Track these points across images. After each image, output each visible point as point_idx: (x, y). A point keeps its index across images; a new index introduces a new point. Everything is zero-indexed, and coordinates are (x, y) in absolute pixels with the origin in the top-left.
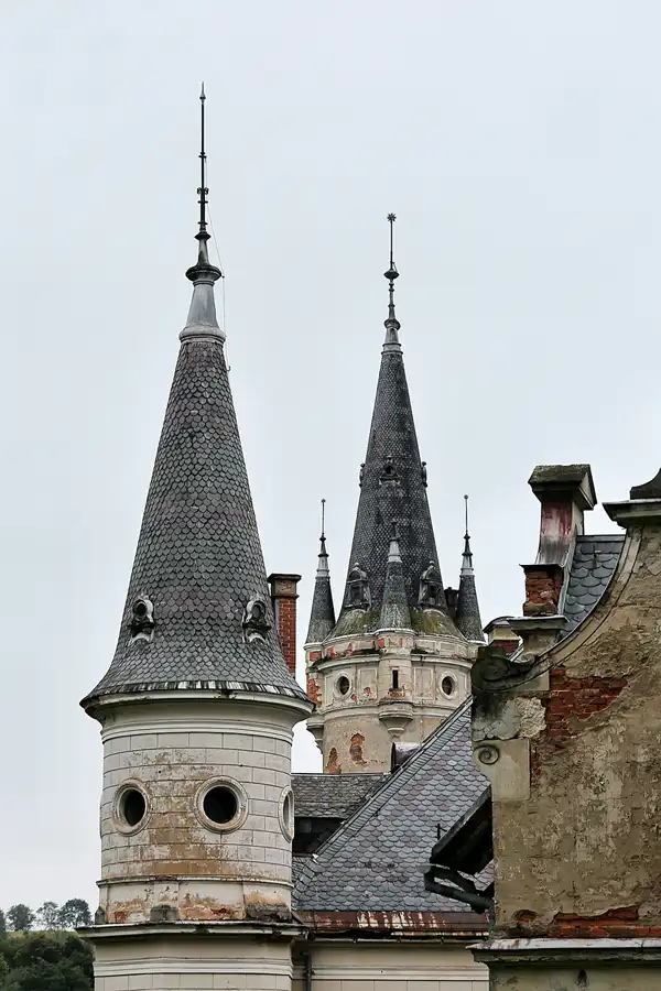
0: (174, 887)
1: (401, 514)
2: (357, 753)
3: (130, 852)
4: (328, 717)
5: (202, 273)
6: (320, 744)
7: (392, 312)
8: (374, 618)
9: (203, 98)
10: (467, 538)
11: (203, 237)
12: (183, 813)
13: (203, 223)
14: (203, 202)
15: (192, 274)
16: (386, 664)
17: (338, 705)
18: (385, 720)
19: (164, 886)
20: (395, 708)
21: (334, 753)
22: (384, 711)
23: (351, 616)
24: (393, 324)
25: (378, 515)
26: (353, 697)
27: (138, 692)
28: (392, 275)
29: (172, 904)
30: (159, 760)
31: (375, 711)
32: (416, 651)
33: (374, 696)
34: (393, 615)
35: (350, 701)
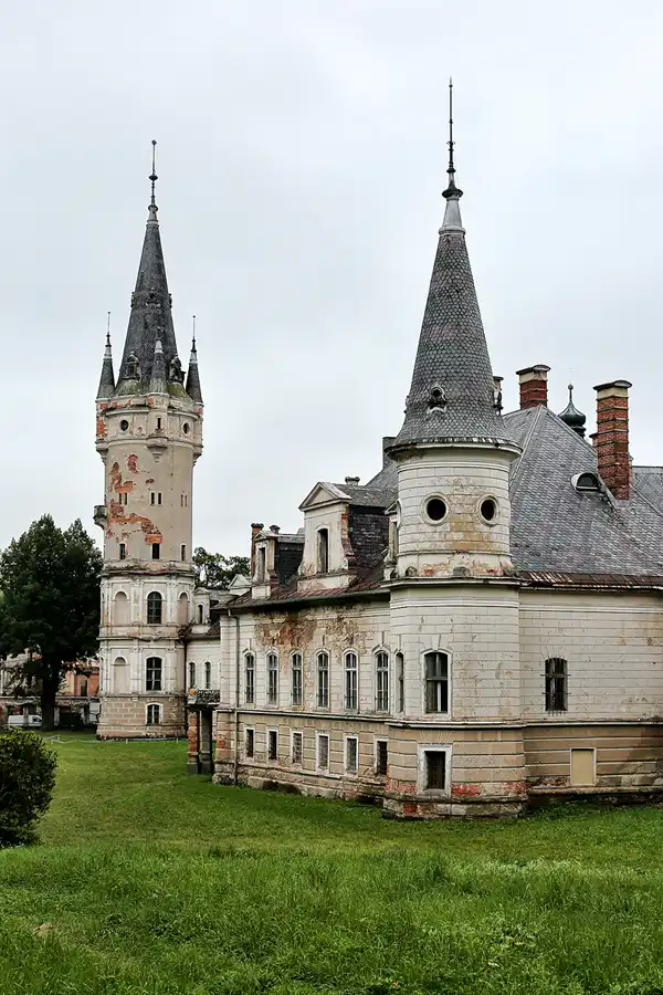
0: (467, 556)
1: (159, 324)
2: (132, 466)
3: (437, 535)
4: (110, 444)
5: (452, 193)
6: (104, 460)
7: (153, 201)
8: (145, 385)
9: (451, 86)
10: (194, 341)
11: (451, 171)
12: (471, 514)
13: (451, 162)
14: (451, 150)
15: (446, 194)
16: (154, 414)
17: (120, 437)
18: (150, 447)
19: (461, 556)
20: (159, 440)
21: (116, 466)
22: (150, 442)
23: (128, 384)
24: (153, 208)
25: (146, 324)
26: (131, 432)
27: (448, 442)
28: (154, 178)
29: (467, 567)
30: (456, 483)
31: (145, 442)
32: (170, 407)
33: (144, 432)
34: (157, 385)
35: (128, 435)
